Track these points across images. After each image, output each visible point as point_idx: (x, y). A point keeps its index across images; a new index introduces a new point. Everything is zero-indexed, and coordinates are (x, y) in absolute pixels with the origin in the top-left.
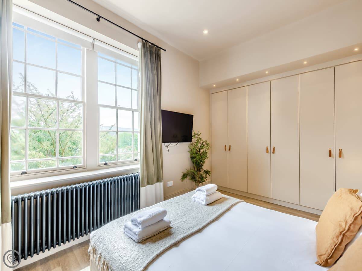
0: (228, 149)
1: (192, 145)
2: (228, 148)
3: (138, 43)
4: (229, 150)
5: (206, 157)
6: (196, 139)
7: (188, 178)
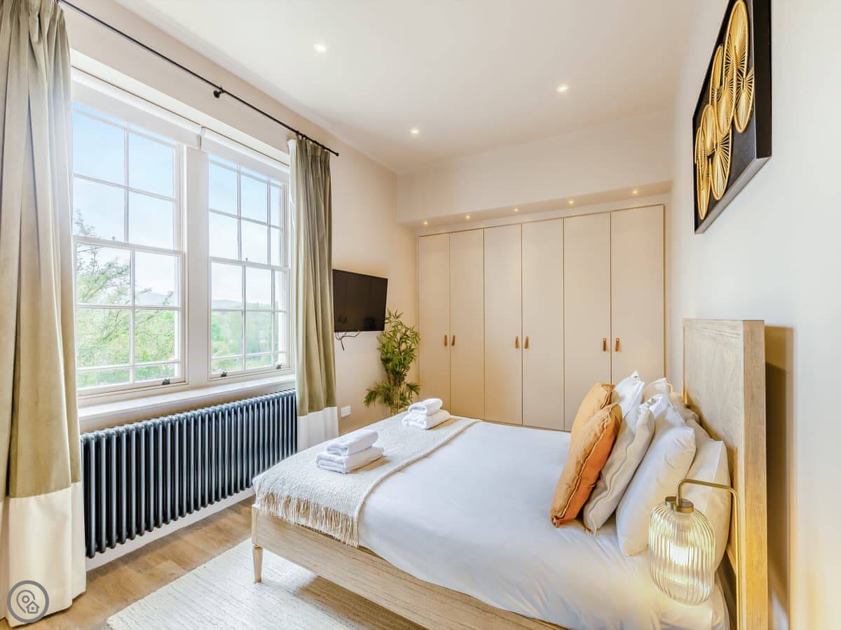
0: (451, 342)
1: (385, 336)
2: (449, 341)
3: (288, 140)
4: (453, 344)
5: (412, 358)
6: (393, 324)
7: (378, 399)
